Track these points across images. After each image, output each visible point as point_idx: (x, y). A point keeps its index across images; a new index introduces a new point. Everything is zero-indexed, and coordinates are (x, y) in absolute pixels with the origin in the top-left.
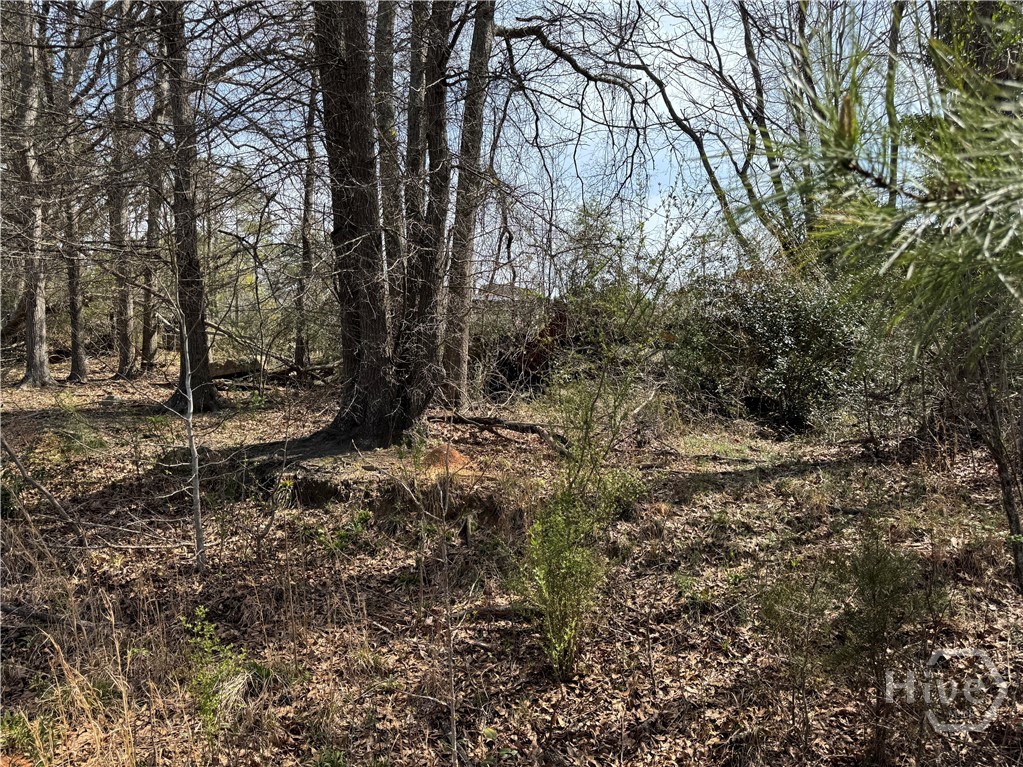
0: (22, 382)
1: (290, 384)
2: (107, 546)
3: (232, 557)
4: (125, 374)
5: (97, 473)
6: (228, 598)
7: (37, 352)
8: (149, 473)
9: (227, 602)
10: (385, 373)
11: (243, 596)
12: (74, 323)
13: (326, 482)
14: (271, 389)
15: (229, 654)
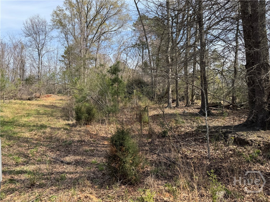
0: (167, 107)
1: (230, 109)
2: (186, 148)
3: (217, 156)
4: (187, 105)
5: (183, 129)
6: (217, 168)
7: (170, 101)
8: (195, 131)
9: (217, 169)
10: (264, 107)
11: (221, 168)
12: (177, 94)
13: (245, 139)
14: (225, 110)
15: (220, 185)
